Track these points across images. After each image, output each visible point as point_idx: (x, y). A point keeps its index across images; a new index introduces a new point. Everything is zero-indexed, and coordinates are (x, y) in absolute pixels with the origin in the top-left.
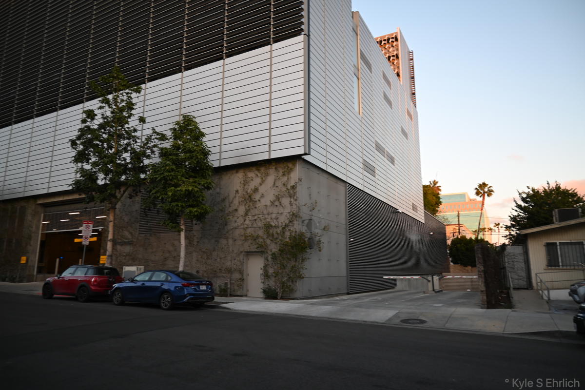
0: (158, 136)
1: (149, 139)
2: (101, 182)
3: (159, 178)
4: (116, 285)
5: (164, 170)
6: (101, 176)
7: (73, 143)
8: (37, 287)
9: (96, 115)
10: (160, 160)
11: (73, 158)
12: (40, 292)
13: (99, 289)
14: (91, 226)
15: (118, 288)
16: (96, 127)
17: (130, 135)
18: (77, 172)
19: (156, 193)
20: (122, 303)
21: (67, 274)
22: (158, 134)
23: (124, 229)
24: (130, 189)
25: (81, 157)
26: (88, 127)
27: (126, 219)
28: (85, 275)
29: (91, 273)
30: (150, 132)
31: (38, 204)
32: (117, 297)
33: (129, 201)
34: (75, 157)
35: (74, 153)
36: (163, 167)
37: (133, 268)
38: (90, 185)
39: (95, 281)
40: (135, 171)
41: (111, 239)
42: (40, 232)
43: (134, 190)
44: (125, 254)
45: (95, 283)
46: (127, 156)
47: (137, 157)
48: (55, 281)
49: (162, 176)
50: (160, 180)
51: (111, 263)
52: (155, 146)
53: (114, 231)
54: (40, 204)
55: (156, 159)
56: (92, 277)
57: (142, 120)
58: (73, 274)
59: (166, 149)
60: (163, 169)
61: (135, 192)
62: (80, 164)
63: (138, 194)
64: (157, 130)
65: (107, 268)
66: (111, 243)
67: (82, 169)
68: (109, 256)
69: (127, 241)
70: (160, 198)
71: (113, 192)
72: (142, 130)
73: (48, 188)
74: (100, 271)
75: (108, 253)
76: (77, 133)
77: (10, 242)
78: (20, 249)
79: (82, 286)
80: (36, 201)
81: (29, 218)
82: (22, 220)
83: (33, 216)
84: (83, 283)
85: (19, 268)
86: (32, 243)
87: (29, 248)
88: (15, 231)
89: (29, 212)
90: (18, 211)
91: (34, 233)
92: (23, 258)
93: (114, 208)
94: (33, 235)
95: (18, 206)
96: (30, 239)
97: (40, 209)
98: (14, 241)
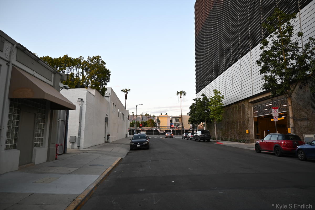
2: (279, 82)
4: (299, 147)
6: (278, 77)
7: (259, 63)
8: (252, 146)
9: (268, 42)
11: (260, 71)
12: (254, 149)
13: (288, 148)
14: (278, 110)
15: (300, 149)
16: (270, 49)
18: (263, 78)
20: (305, 160)
21: (267, 139)
22: (314, 40)
23: (301, 110)
25: (264, 70)
27: (301, 104)
28: (277, 139)
29: (280, 138)
31: (249, 102)
32: (301, 155)
35: (260, 68)
37: (311, 136)
38: (272, 85)
39: (284, 143)
40: (301, 70)
41: (291, 117)
42: (253, 117)
43: (302, 83)
44: (304, 127)
45: (284, 145)
46: (294, 62)
47: (301, 60)
48: (261, 143)
51: (295, 132)
53: (293, 112)
54: (251, 102)
56: (282, 141)
57: (300, 35)
58: (270, 138)
62: (264, 74)
65: (292, 136)
66: (293, 119)
67: (266, 76)
68: (292, 128)
69: (304, 118)
71: (287, 85)
73: (253, 93)
74: (287, 137)
75: (291, 126)
77: (240, 122)
78: (245, 126)
79: (276, 146)
80: (248, 101)
81: (246, 110)
82: (244, 112)
83: (248, 108)
84: (276, 145)
85: (246, 136)
86: (250, 123)
87: (249, 125)
88: (241, 117)
89: (246, 107)
90: (241, 107)
91: (250, 117)
92: (247, 130)
93: (290, 97)
94: (250, 118)
95: (241, 104)
96: (249, 121)
97: (251, 105)
98: (242, 122)
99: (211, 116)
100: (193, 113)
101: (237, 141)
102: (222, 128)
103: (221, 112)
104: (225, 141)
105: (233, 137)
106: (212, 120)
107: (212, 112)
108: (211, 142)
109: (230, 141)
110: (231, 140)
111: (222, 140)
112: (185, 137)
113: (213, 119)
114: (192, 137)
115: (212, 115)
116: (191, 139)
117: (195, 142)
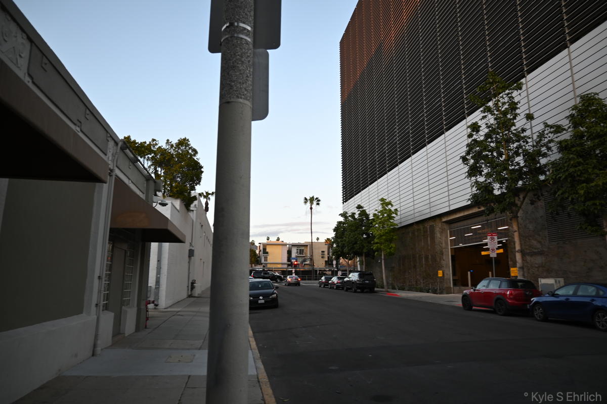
0: (552, 130)
1: (541, 135)
2: (497, 192)
3: (564, 177)
4: (534, 299)
5: (568, 165)
6: (496, 186)
7: (464, 159)
8: (455, 298)
9: (480, 127)
10: (560, 155)
11: (467, 174)
12: (459, 303)
13: (516, 302)
14: (496, 237)
15: (537, 303)
16: (482, 138)
17: (518, 137)
18: (473, 186)
19: (562, 194)
20: (545, 319)
21: (482, 286)
22: (551, 127)
23: (530, 238)
24: (530, 195)
25: (474, 171)
26: (475, 140)
27: (531, 227)
28: (499, 287)
29: (504, 286)
30: (542, 127)
31: (443, 222)
32: (538, 312)
33: (531, 207)
34: (468, 172)
35: (466, 169)
36: (566, 162)
37: (550, 281)
38: (487, 197)
39: (511, 294)
40: (532, 174)
41: (519, 250)
42: (450, 248)
43: (534, 195)
44: (537, 266)
45: (511, 297)
46: (519, 159)
47: (531, 158)
48: (471, 293)
49: (567, 174)
50: (566, 178)
51: (523, 275)
52: (551, 141)
53: (520, 241)
54: (445, 222)
55: (555, 156)
56: (507, 291)
57: (530, 117)
58: (488, 286)
59: (566, 141)
60: (566, 165)
61: (536, 197)
62: (473, 178)
63: (540, 198)
64: (550, 122)
65: (521, 281)
66: (520, 254)
67: (477, 182)
68: (520, 268)
69: (536, 251)
70: (570, 199)
71: (512, 200)
72: (531, 128)
73: (449, 206)
74: (513, 283)
75: (518, 265)
76: (465, 149)
77: (427, 258)
78: (436, 264)
79: (498, 299)
80: (441, 220)
81: (438, 235)
82: (433, 238)
83: (441, 233)
84: (498, 296)
85: (438, 281)
86: (444, 258)
87: (443, 263)
88: (429, 248)
89: (437, 230)
90: (428, 230)
91: (445, 248)
92: (439, 271)
93: (516, 217)
94: (444, 250)
95: (427, 225)
96: (442, 254)
97: (446, 227)
98: (430, 257)
99: (376, 245)
100: (339, 240)
101: (421, 291)
102: (394, 267)
103: (392, 238)
104: (399, 290)
105: (414, 283)
106: (376, 253)
107: (378, 238)
108: (376, 292)
109: (408, 290)
110: (410, 290)
111: (394, 288)
112: (326, 284)
113: (378, 250)
114: (340, 283)
115: (377, 243)
116: (338, 288)
117: (346, 292)
